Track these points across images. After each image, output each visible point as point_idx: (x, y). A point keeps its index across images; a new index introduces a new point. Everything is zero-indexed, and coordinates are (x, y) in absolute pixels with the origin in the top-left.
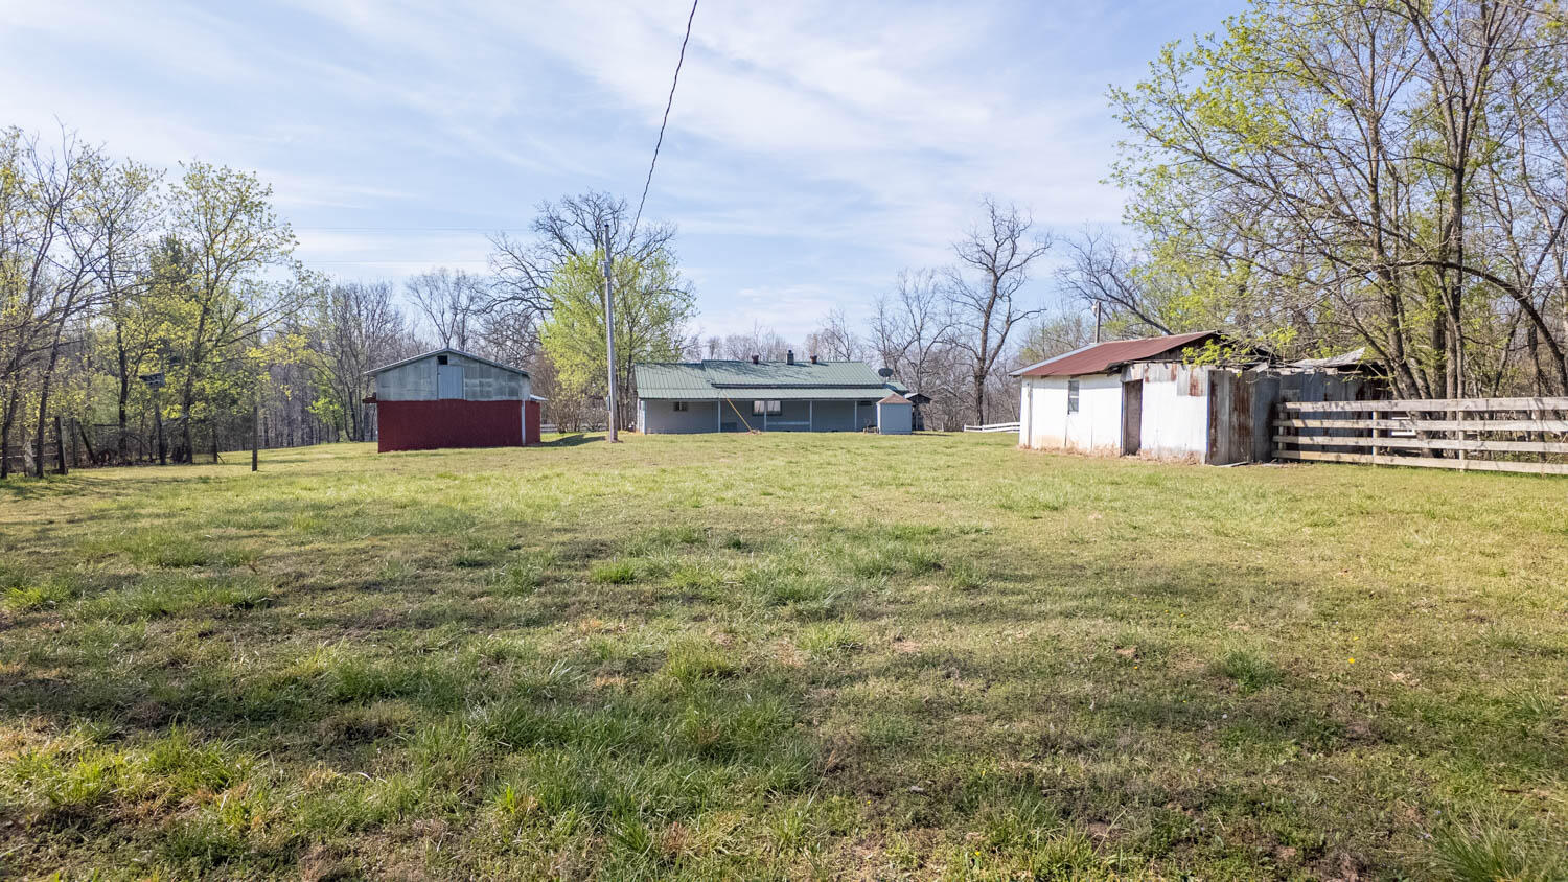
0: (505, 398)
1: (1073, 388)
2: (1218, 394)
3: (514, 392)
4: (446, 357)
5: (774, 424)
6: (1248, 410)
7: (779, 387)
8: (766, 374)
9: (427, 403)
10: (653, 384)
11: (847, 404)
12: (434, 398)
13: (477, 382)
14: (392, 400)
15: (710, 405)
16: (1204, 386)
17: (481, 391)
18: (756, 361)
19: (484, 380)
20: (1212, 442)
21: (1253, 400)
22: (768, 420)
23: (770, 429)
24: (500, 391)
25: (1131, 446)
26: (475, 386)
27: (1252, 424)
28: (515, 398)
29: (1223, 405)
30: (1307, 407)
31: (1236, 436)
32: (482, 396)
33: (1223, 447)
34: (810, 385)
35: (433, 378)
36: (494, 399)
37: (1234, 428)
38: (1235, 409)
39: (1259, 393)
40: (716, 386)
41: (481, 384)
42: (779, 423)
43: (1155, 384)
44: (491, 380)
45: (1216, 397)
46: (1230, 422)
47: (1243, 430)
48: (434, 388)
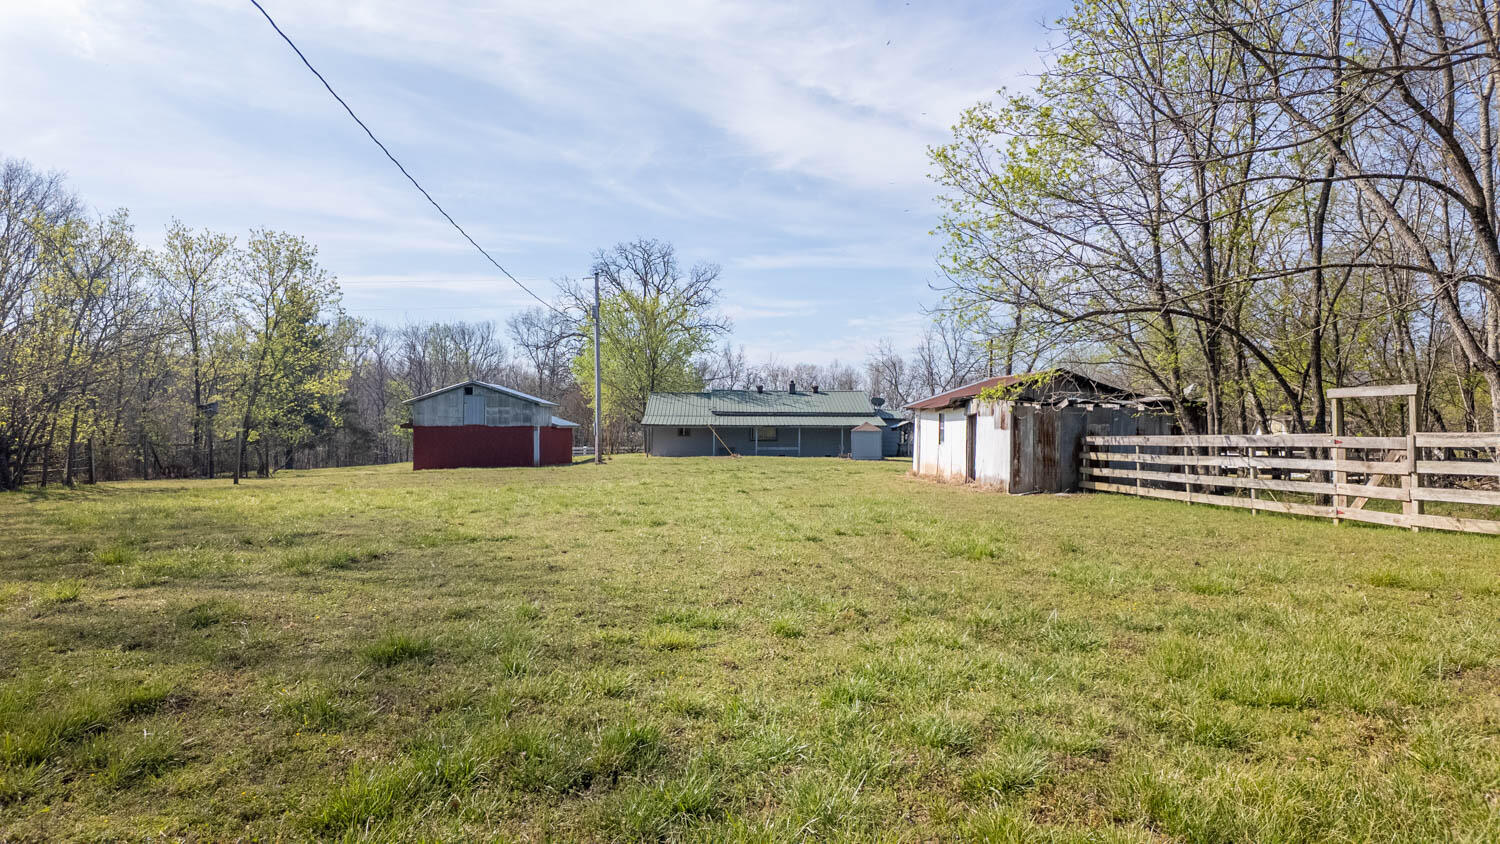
0: (519, 424)
1: (941, 419)
2: (1022, 428)
3: (528, 419)
4: (471, 389)
5: (765, 448)
6: (1054, 443)
7: (775, 414)
8: (766, 402)
9: (455, 428)
10: (662, 411)
11: (834, 431)
12: (461, 424)
13: (496, 409)
14: (426, 425)
15: (705, 431)
16: (1008, 421)
17: (500, 418)
18: (760, 390)
19: (502, 409)
20: (1015, 473)
21: (1058, 434)
22: (759, 445)
23: (761, 453)
24: (516, 418)
25: (971, 473)
26: (495, 413)
27: (1057, 456)
28: (528, 424)
29: (1027, 437)
30: (1099, 441)
31: (1041, 467)
32: (500, 423)
33: (1027, 478)
34: (806, 412)
35: (461, 407)
36: (511, 425)
37: (1038, 460)
38: (1040, 441)
39: (1064, 426)
40: (717, 414)
41: (500, 412)
42: (770, 448)
43: (984, 418)
44: (507, 408)
45: (1019, 431)
46: (1035, 454)
47: (1048, 462)
48: (461, 415)
